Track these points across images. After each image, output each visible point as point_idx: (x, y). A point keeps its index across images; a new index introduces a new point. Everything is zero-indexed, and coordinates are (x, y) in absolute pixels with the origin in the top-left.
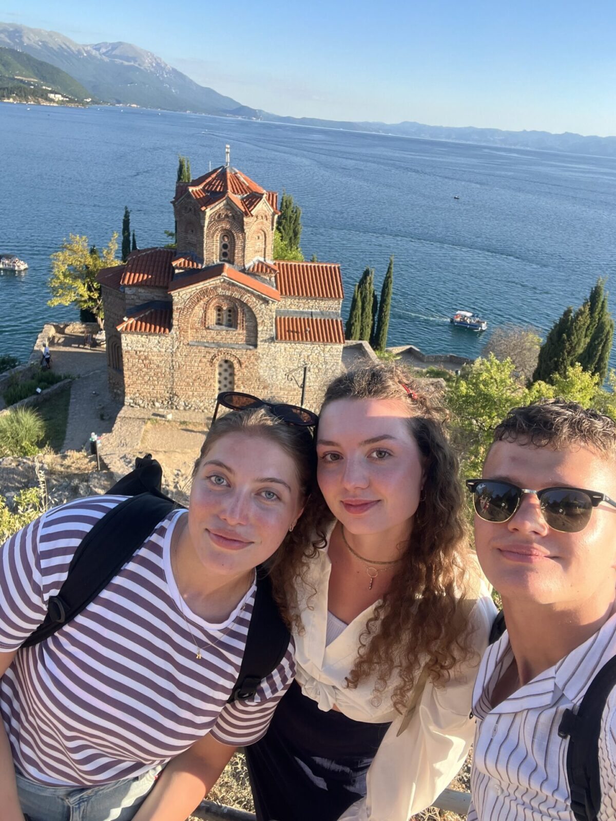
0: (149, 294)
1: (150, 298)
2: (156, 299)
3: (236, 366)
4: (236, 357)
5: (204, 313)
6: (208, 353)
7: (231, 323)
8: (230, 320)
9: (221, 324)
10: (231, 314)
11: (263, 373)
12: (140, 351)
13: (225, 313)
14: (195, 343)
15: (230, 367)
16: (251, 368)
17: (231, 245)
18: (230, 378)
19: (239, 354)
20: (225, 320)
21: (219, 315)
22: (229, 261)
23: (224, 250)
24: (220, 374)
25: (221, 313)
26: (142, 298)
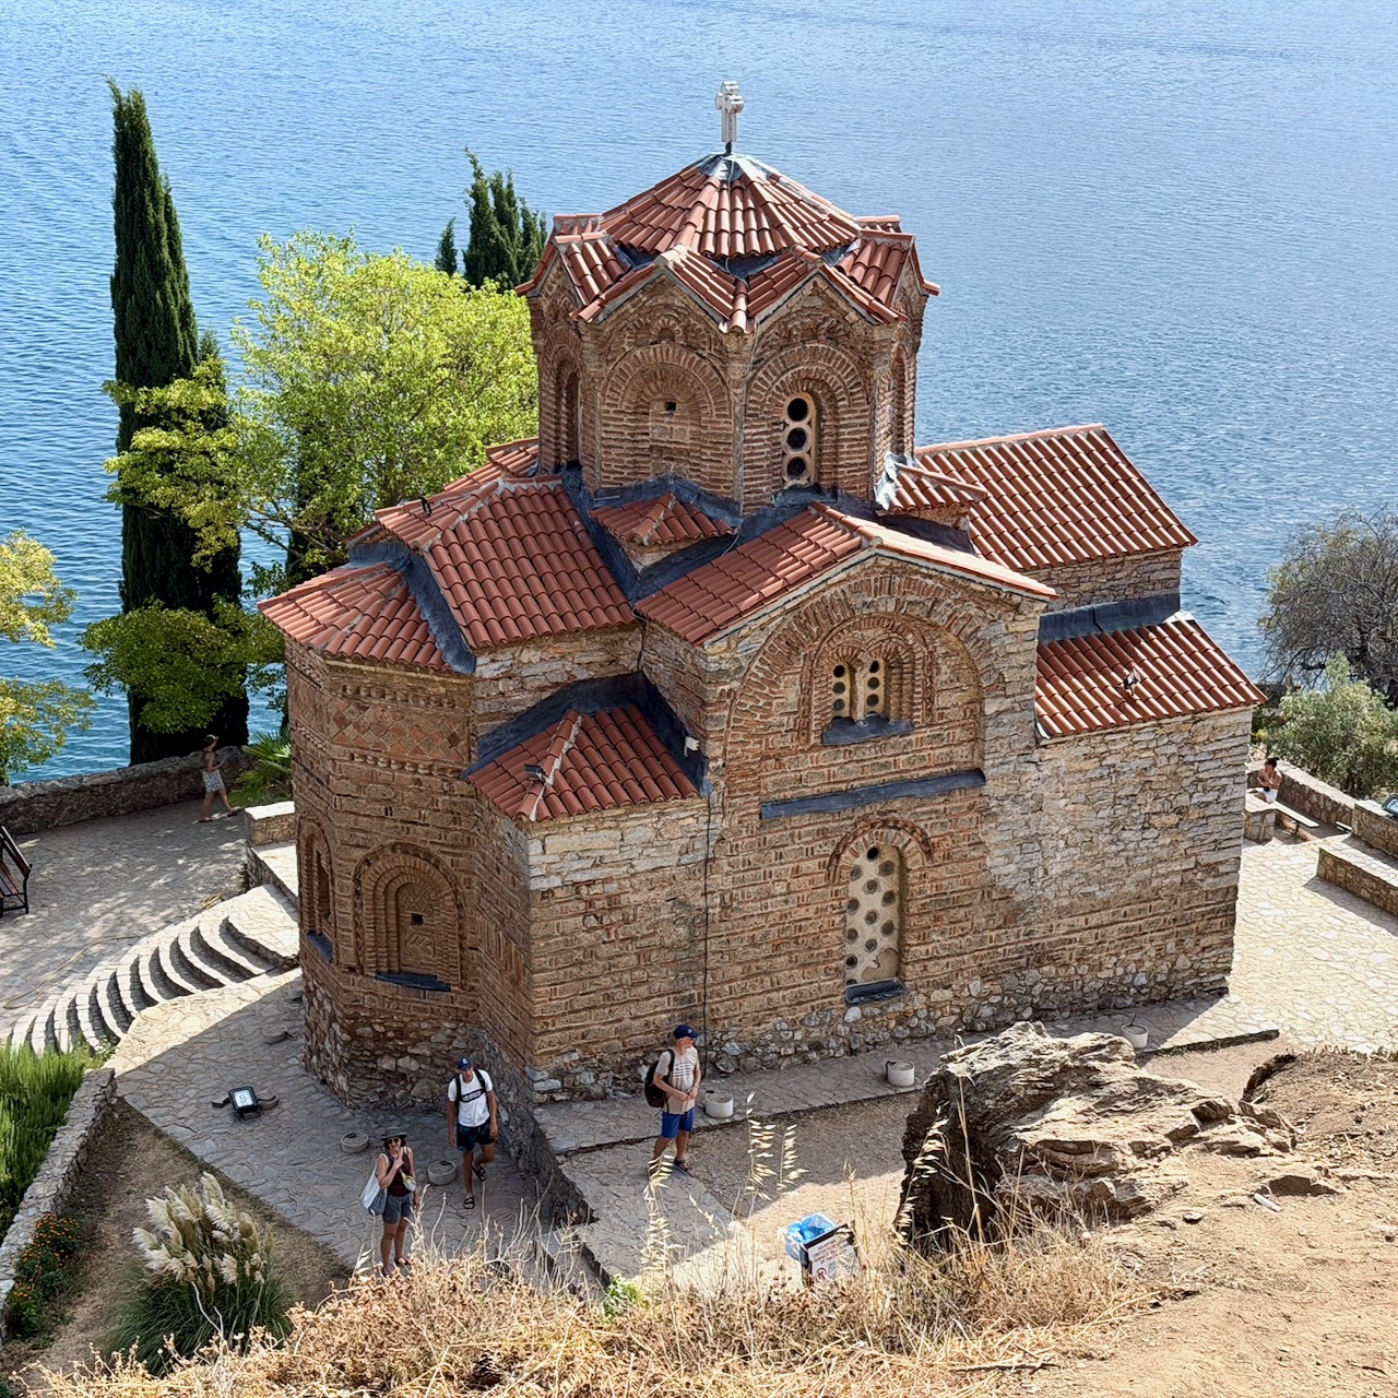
0: (555, 666)
1: (560, 676)
2: (582, 675)
3: (915, 860)
4: (911, 827)
5: (806, 691)
6: (823, 834)
7: (878, 708)
8: (872, 700)
9: (850, 720)
10: (880, 675)
11: (1002, 866)
12: (589, 884)
13: (863, 676)
14: (777, 809)
15: (886, 869)
16: (964, 859)
17: (820, 435)
18: (887, 913)
19: (926, 814)
20: (861, 703)
21: (839, 688)
22: (816, 488)
23: (793, 454)
24: (854, 904)
25: (845, 680)
26: (531, 684)
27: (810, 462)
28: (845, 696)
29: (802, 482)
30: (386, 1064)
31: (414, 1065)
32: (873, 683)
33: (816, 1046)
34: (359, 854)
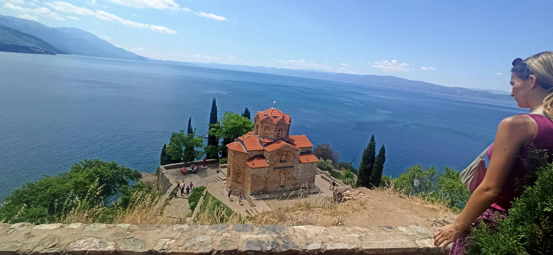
1: (255, 154)
2: (257, 154)
3: (287, 174)
4: (287, 171)
5: (279, 157)
6: (279, 171)
7: (285, 159)
8: (284, 159)
9: (282, 160)
10: (285, 156)
11: (295, 175)
12: (257, 174)
13: (284, 156)
14: (275, 168)
15: (284, 175)
16: (292, 174)
17: (281, 133)
18: (284, 179)
19: (288, 170)
20: (283, 159)
21: (282, 157)
22: (280, 138)
23: (278, 135)
24: (281, 178)
25: (282, 156)
26: (253, 155)
27: (280, 136)
28: (282, 158)
29: (279, 138)
30: (235, 190)
31: (237, 191)
32: (285, 157)
33: (277, 191)
34: (234, 170)
